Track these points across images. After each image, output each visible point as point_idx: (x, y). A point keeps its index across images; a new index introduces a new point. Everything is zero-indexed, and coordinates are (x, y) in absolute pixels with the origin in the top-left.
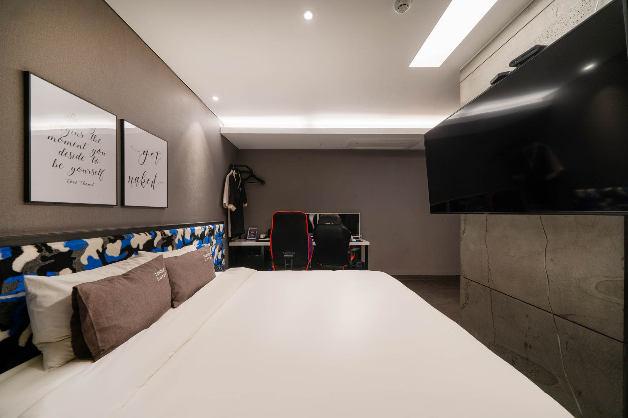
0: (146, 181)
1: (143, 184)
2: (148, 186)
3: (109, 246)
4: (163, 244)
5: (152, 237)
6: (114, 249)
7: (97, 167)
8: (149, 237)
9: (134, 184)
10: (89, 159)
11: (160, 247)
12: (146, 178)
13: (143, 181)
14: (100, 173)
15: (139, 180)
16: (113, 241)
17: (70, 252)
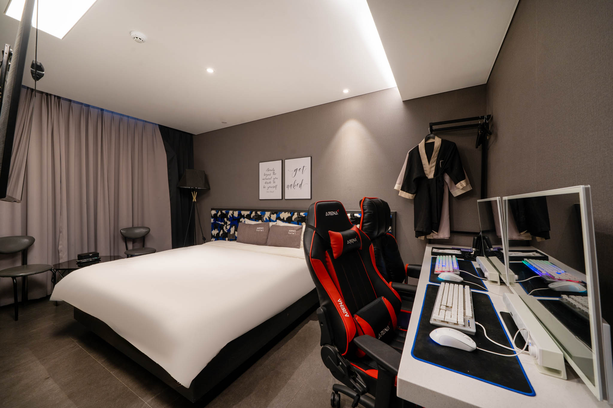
0: (296, 185)
1: (294, 187)
2: (297, 188)
3: (272, 215)
4: (298, 220)
5: (291, 215)
6: (274, 217)
7: (274, 185)
8: (289, 215)
9: (290, 188)
10: (272, 182)
11: (296, 222)
12: (296, 184)
13: (295, 185)
14: (276, 187)
15: (293, 186)
16: (273, 214)
17: (261, 215)
